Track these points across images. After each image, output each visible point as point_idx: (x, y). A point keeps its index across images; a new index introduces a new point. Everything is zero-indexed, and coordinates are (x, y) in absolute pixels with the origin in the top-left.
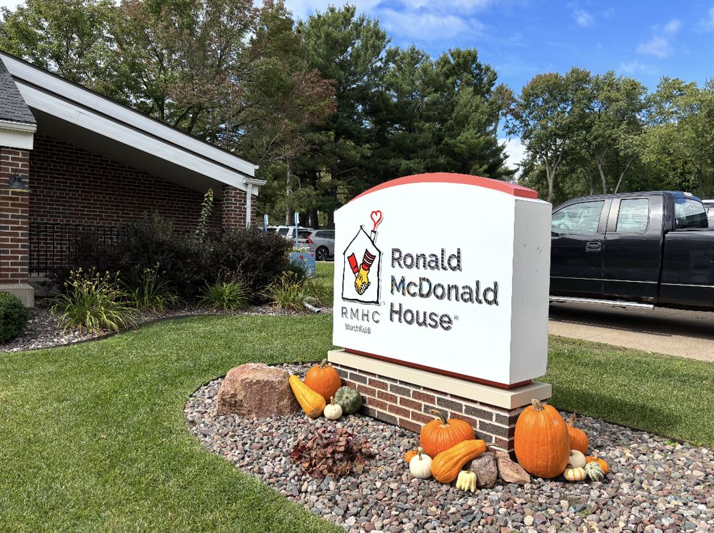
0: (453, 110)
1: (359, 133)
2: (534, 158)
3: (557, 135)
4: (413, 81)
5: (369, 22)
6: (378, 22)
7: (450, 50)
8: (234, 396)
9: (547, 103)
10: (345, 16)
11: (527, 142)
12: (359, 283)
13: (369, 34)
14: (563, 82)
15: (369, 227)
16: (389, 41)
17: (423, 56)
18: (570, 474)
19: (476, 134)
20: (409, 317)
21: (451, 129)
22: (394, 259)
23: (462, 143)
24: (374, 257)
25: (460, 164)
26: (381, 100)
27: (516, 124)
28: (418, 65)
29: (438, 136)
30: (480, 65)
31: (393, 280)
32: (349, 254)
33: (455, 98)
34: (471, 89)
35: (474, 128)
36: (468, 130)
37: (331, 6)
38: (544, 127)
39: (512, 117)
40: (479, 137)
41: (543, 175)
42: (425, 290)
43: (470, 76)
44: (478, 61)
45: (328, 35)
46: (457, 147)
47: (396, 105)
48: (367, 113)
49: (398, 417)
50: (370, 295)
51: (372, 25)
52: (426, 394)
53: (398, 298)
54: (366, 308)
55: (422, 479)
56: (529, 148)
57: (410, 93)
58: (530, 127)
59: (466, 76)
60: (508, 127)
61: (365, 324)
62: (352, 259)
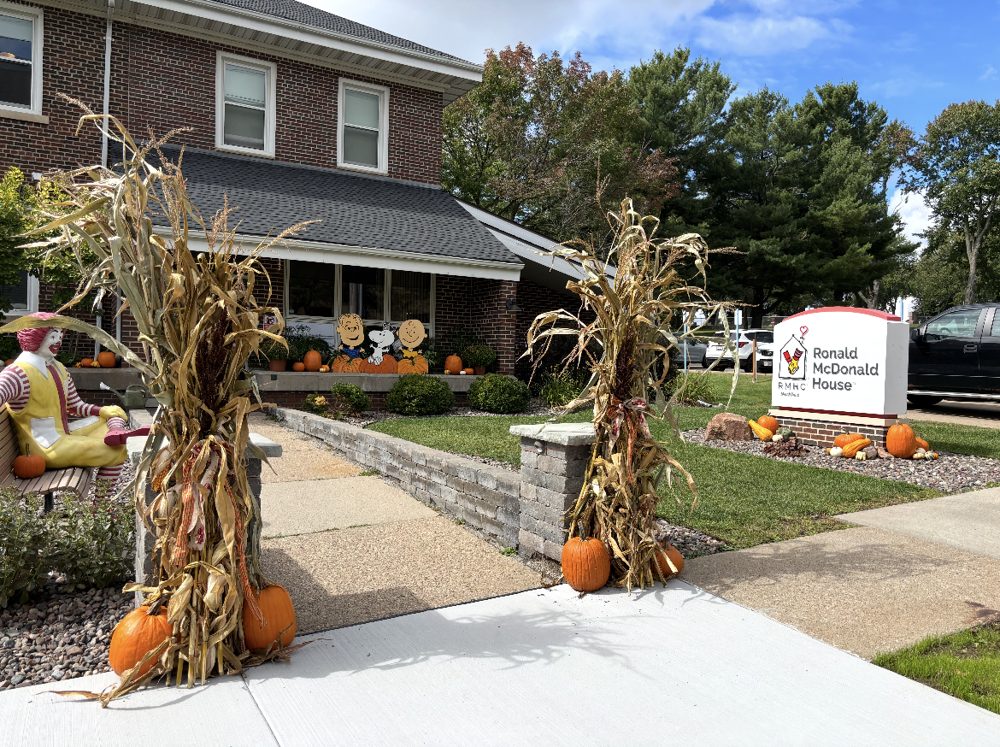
0: (821, 171)
1: (693, 207)
2: (946, 224)
3: (982, 191)
4: (765, 137)
5: (707, 66)
6: (719, 65)
7: (817, 87)
8: (720, 428)
9: (966, 144)
10: (677, 64)
11: (935, 201)
12: (791, 368)
13: (708, 84)
14: (992, 115)
15: (798, 335)
16: (734, 89)
17: (779, 101)
18: (915, 456)
19: (855, 202)
20: (825, 385)
21: (818, 196)
22: (815, 354)
23: (834, 215)
24: (801, 353)
25: (831, 243)
26: (721, 163)
27: (915, 177)
28: (772, 114)
29: (799, 206)
30: (861, 104)
31: (815, 365)
32: (784, 350)
33: (824, 154)
34: (847, 141)
35: (852, 194)
36: (844, 197)
37: (658, 52)
38: (962, 180)
39: (911, 168)
40: (860, 205)
41: (961, 249)
42: (836, 370)
43: (847, 122)
44: (859, 98)
45: (656, 91)
46: (826, 220)
47: (742, 169)
48: (701, 182)
49: (817, 441)
50: (799, 374)
51: (711, 70)
52: (836, 425)
53: (818, 375)
54: (796, 382)
55: (837, 457)
56: (937, 212)
57: (760, 151)
58: (939, 181)
59: (840, 121)
60: (903, 182)
61: (795, 392)
62: (786, 354)
